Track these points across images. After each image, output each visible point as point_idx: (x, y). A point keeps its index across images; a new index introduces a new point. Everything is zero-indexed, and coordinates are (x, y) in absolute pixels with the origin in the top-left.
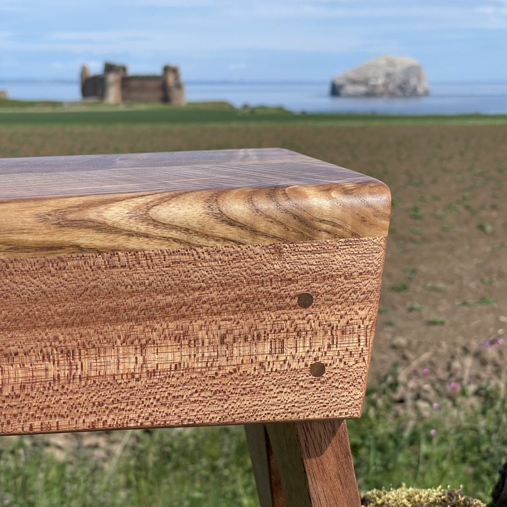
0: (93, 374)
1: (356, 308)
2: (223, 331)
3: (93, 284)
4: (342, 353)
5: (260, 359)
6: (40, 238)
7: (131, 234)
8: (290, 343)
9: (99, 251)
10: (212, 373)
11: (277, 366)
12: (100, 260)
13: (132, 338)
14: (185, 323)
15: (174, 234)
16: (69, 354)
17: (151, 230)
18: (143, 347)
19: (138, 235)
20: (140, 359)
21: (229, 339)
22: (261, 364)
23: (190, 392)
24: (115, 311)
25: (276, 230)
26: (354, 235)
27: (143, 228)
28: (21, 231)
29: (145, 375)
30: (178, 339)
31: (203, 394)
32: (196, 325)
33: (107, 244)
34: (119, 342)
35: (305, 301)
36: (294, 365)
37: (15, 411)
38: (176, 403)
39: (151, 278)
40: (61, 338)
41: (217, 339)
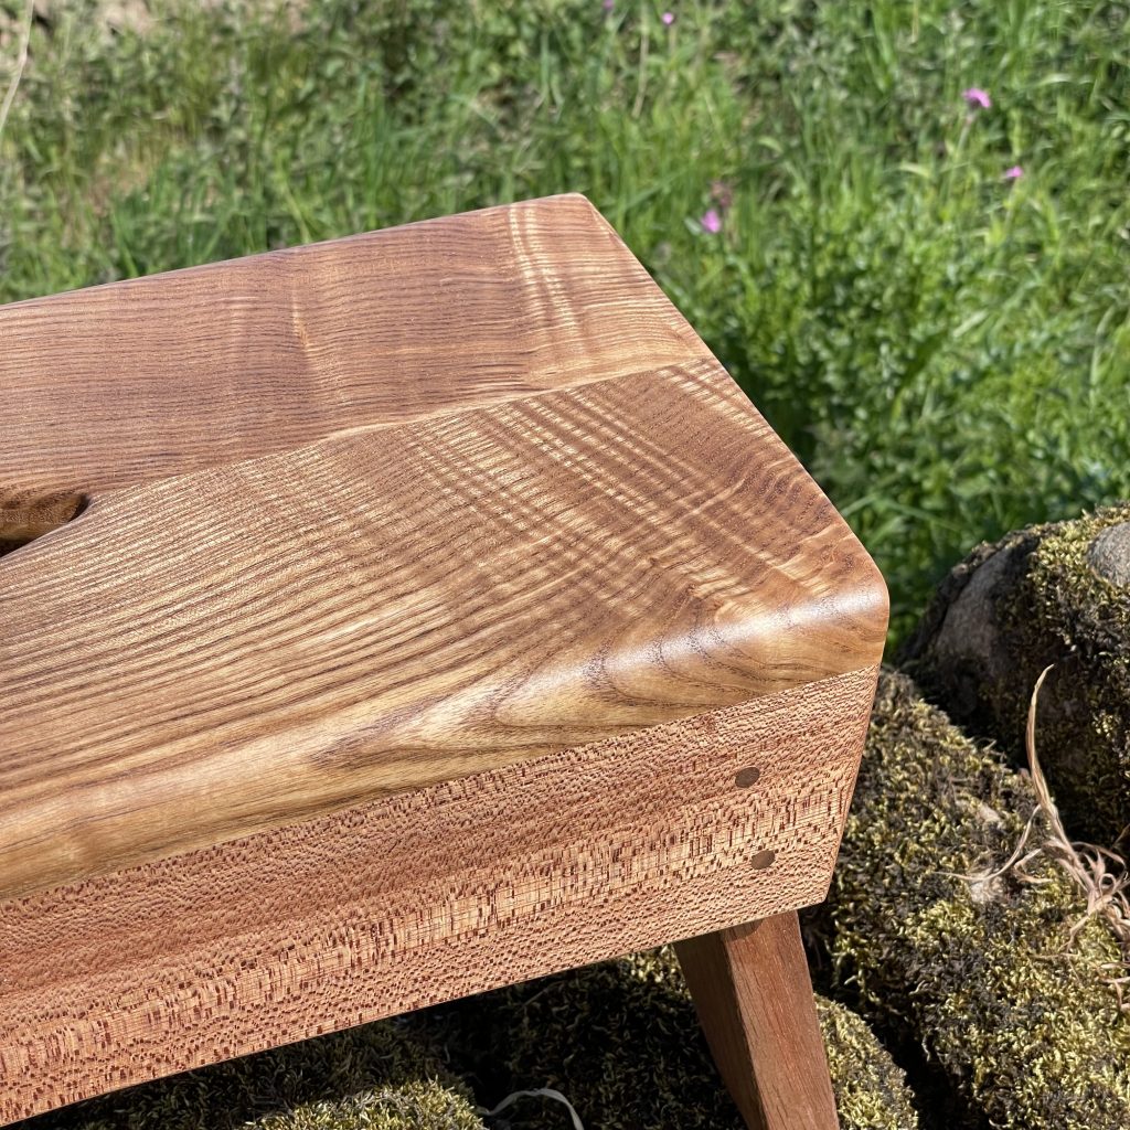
0: (413, 944)
1: (827, 769)
2: (616, 846)
3: (408, 832)
4: (801, 831)
5: (674, 867)
6: (320, 792)
7: (467, 753)
8: (721, 838)
9: (417, 788)
10: (600, 901)
11: (701, 870)
12: (419, 800)
13: (474, 886)
14: (557, 849)
15: (539, 737)
16: (374, 930)
17: (501, 740)
18: (490, 894)
19: (481, 752)
20: (487, 910)
21: (626, 853)
22: (676, 873)
23: (564, 933)
24: (444, 859)
25: (703, 696)
26: (828, 674)
27: (488, 740)
28: (290, 789)
29: (495, 928)
30: (545, 871)
31: (584, 930)
32: (574, 848)
33: (430, 775)
34: (452, 896)
35: (747, 778)
36: (727, 862)
37: (294, 1017)
38: (542, 950)
39: (503, 804)
40: (361, 912)
41: (608, 858)
